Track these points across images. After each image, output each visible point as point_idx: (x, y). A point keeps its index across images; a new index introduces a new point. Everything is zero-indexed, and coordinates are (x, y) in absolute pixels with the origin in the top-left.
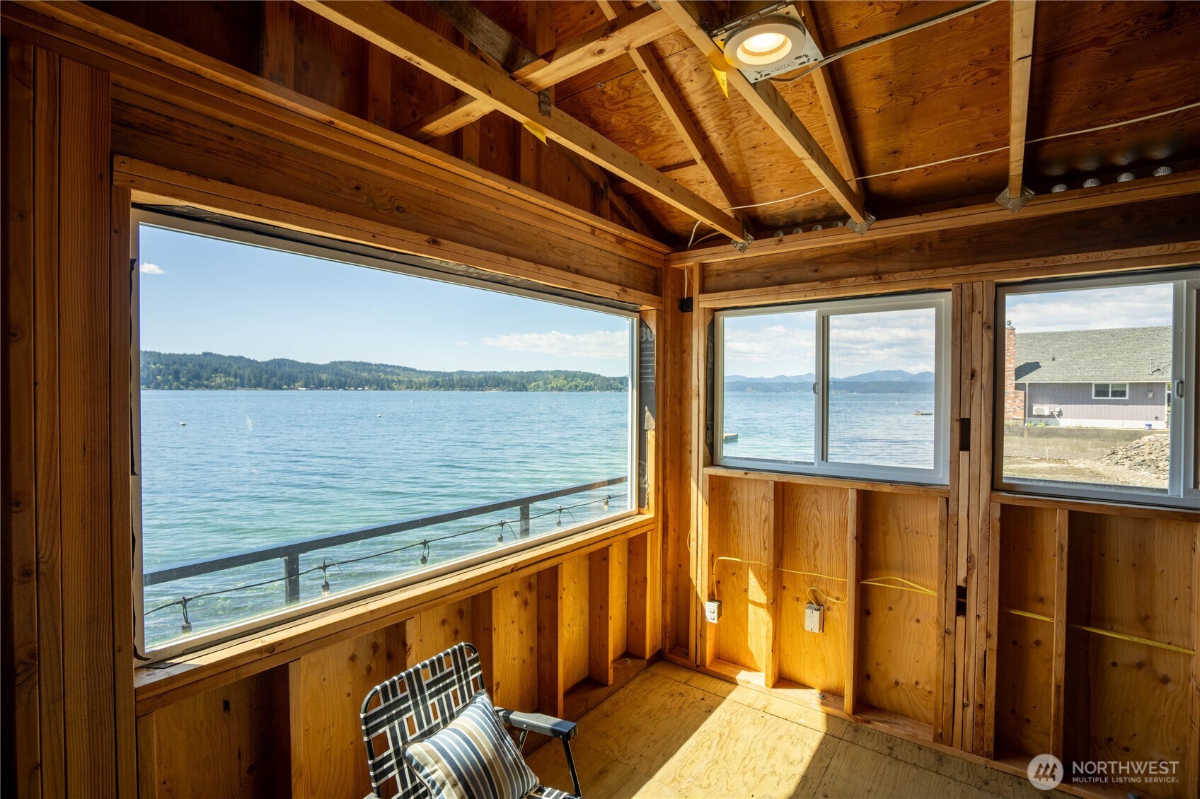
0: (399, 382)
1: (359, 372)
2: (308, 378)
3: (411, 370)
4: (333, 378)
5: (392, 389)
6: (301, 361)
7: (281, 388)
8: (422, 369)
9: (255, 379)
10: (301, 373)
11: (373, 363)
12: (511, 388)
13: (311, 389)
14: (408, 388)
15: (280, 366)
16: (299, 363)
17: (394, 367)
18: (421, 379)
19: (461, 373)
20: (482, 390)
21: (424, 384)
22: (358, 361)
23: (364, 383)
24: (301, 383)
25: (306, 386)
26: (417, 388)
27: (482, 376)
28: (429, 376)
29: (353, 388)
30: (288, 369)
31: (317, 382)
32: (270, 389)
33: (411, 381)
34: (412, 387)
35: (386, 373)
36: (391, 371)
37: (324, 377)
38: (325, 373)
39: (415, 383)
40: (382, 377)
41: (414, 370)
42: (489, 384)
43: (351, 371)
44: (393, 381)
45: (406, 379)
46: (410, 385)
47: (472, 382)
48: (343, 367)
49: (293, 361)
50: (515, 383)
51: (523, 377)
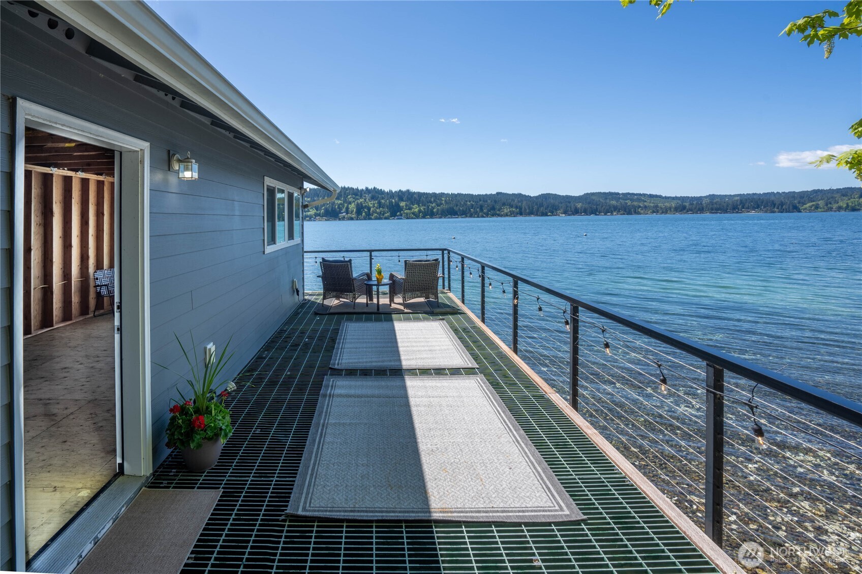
0: (646, 207)
1: (608, 201)
2: (567, 207)
3: (656, 196)
4: (587, 206)
5: (639, 213)
6: (562, 195)
7: (546, 215)
8: (668, 195)
9: (529, 207)
10: (561, 203)
11: (621, 192)
12: (776, 210)
13: (569, 215)
14: (653, 212)
15: (546, 199)
16: (560, 196)
17: (640, 194)
18: (667, 204)
19: (712, 197)
20: (737, 212)
21: (670, 208)
22: (607, 191)
23: (612, 209)
24: (562, 211)
25: (565, 213)
26: (663, 213)
27: (736, 198)
28: (675, 201)
29: (603, 214)
30: (552, 201)
31: (573, 209)
32: (539, 216)
33: (657, 206)
34: (657, 212)
35: (632, 200)
36: (637, 199)
37: (579, 205)
38: (579, 202)
39: (661, 208)
40: (629, 204)
41: (660, 197)
42: (746, 206)
43: (601, 200)
44: (640, 207)
45: (652, 205)
46: (656, 210)
47: (725, 205)
48: (593, 197)
49: (555, 195)
50: (782, 204)
51: (794, 197)
